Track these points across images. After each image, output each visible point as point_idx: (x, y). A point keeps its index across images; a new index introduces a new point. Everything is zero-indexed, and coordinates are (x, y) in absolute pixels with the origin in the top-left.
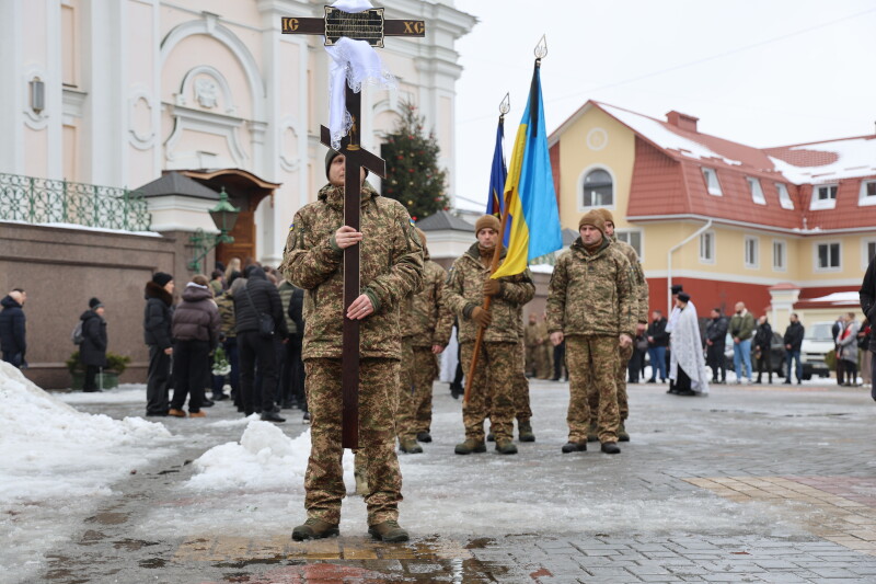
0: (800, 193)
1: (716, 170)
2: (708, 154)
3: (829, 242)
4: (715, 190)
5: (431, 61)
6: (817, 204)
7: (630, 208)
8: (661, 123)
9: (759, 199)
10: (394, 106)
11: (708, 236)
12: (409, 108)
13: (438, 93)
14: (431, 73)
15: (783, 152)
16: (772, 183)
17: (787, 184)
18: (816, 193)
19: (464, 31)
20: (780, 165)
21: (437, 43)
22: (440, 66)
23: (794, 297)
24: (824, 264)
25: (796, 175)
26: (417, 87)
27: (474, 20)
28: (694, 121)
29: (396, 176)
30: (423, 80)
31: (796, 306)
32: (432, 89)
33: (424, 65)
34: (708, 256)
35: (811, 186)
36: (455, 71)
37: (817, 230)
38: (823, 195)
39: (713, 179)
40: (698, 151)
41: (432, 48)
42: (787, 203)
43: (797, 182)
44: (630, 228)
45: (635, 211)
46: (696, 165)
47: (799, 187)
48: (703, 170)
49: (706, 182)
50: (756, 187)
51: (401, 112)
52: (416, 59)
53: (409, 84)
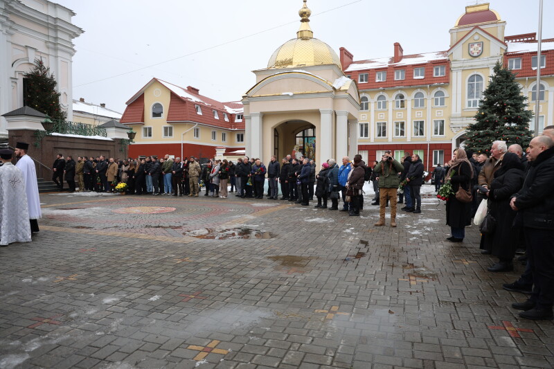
0: (231, 116)
1: (201, 106)
2: (198, 100)
3: (240, 133)
4: (200, 113)
5: (55, 44)
6: (237, 121)
7: (168, 118)
8: (184, 89)
9: (217, 117)
10: (32, 61)
11: (197, 130)
12: (41, 63)
13: (59, 59)
14: (56, 50)
15: (229, 104)
16: (222, 113)
17: (228, 114)
18: (237, 117)
19: (77, 36)
20: (226, 108)
21: (59, 36)
22: (59, 46)
23: (224, 151)
24: (239, 141)
25: (230, 111)
26: (48, 55)
27: (83, 32)
28: (198, 90)
29: (30, 94)
30: (51, 52)
31: (224, 155)
32: (56, 57)
33: (50, 45)
34: (197, 136)
35: (235, 114)
36: (72, 52)
37: (236, 129)
38: (239, 118)
39: (199, 109)
40: (194, 99)
41: (56, 38)
42: (227, 119)
43: (231, 113)
44: (168, 125)
45: (170, 119)
46: (194, 104)
47: (231, 115)
48: (196, 106)
49: (196, 110)
50: (216, 114)
51: (36, 64)
52: (46, 42)
53: (41, 53)
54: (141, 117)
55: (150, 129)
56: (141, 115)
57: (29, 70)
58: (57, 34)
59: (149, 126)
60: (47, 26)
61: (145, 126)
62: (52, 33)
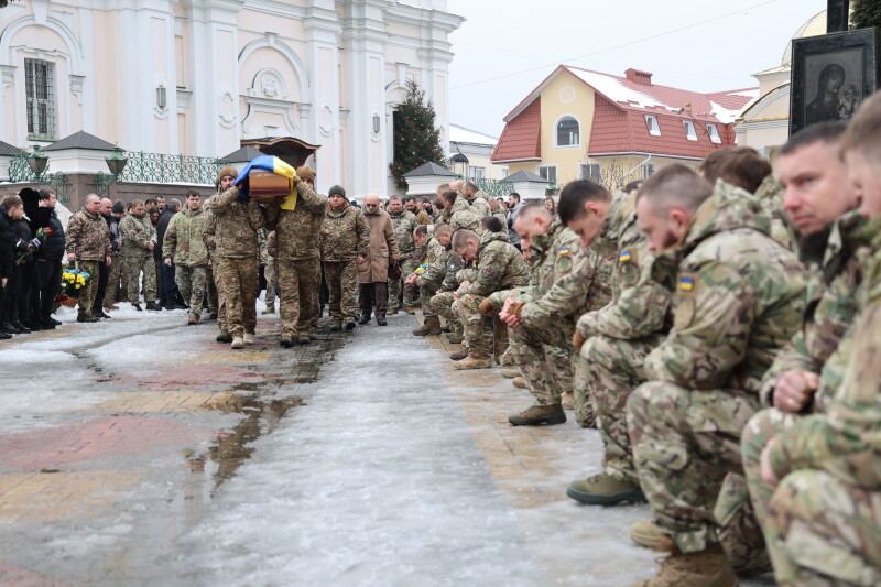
0: (727, 131)
1: (657, 116)
2: (652, 102)
4: (655, 132)
5: (429, 50)
7: (590, 146)
8: (619, 79)
9: (692, 137)
10: (402, 85)
11: (650, 166)
12: (414, 86)
13: (435, 73)
14: (430, 59)
15: (721, 97)
16: (703, 127)
17: (717, 124)
19: (455, 28)
20: (715, 108)
21: (434, 37)
22: (436, 54)
25: (726, 116)
26: (420, 69)
27: (462, 19)
28: (649, 76)
29: (403, 134)
30: (424, 65)
32: (430, 70)
33: (424, 54)
36: (448, 56)
39: (654, 123)
40: (642, 100)
41: (430, 41)
42: (716, 139)
43: (726, 122)
44: (591, 162)
45: (595, 149)
46: (641, 114)
47: (726, 126)
48: (647, 117)
49: (648, 126)
50: (691, 128)
51: (407, 88)
52: (418, 50)
53: (413, 68)
54: (534, 148)
55: (553, 170)
56: (535, 142)
57: (400, 99)
58: (430, 33)
59: (552, 165)
60: (419, 25)
61: (543, 165)
62: (424, 35)
